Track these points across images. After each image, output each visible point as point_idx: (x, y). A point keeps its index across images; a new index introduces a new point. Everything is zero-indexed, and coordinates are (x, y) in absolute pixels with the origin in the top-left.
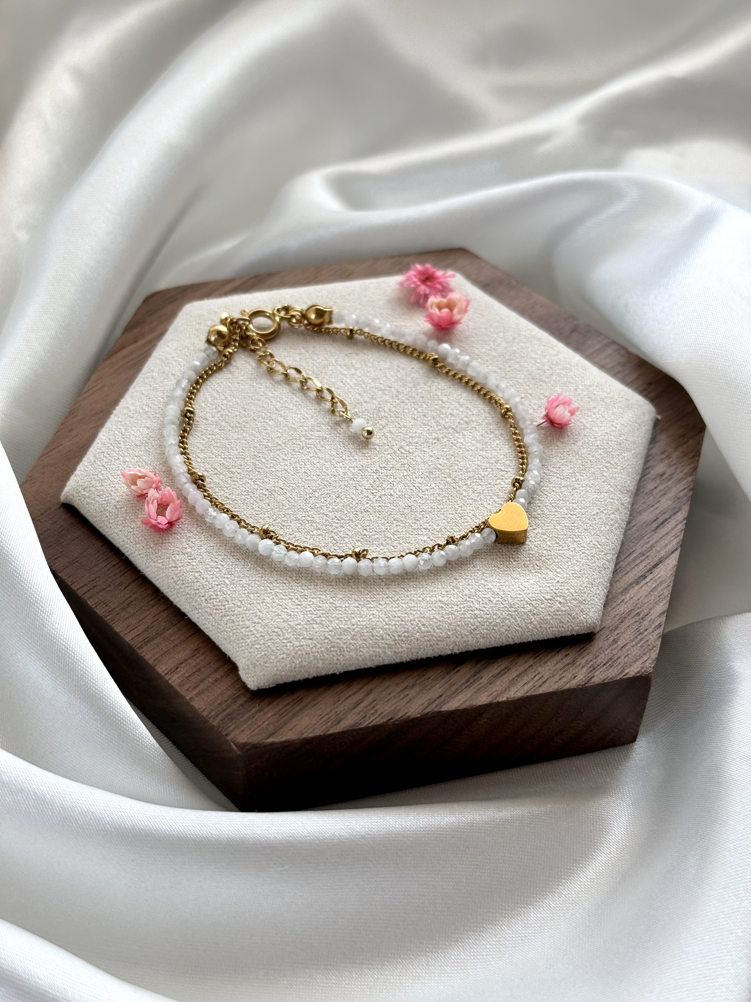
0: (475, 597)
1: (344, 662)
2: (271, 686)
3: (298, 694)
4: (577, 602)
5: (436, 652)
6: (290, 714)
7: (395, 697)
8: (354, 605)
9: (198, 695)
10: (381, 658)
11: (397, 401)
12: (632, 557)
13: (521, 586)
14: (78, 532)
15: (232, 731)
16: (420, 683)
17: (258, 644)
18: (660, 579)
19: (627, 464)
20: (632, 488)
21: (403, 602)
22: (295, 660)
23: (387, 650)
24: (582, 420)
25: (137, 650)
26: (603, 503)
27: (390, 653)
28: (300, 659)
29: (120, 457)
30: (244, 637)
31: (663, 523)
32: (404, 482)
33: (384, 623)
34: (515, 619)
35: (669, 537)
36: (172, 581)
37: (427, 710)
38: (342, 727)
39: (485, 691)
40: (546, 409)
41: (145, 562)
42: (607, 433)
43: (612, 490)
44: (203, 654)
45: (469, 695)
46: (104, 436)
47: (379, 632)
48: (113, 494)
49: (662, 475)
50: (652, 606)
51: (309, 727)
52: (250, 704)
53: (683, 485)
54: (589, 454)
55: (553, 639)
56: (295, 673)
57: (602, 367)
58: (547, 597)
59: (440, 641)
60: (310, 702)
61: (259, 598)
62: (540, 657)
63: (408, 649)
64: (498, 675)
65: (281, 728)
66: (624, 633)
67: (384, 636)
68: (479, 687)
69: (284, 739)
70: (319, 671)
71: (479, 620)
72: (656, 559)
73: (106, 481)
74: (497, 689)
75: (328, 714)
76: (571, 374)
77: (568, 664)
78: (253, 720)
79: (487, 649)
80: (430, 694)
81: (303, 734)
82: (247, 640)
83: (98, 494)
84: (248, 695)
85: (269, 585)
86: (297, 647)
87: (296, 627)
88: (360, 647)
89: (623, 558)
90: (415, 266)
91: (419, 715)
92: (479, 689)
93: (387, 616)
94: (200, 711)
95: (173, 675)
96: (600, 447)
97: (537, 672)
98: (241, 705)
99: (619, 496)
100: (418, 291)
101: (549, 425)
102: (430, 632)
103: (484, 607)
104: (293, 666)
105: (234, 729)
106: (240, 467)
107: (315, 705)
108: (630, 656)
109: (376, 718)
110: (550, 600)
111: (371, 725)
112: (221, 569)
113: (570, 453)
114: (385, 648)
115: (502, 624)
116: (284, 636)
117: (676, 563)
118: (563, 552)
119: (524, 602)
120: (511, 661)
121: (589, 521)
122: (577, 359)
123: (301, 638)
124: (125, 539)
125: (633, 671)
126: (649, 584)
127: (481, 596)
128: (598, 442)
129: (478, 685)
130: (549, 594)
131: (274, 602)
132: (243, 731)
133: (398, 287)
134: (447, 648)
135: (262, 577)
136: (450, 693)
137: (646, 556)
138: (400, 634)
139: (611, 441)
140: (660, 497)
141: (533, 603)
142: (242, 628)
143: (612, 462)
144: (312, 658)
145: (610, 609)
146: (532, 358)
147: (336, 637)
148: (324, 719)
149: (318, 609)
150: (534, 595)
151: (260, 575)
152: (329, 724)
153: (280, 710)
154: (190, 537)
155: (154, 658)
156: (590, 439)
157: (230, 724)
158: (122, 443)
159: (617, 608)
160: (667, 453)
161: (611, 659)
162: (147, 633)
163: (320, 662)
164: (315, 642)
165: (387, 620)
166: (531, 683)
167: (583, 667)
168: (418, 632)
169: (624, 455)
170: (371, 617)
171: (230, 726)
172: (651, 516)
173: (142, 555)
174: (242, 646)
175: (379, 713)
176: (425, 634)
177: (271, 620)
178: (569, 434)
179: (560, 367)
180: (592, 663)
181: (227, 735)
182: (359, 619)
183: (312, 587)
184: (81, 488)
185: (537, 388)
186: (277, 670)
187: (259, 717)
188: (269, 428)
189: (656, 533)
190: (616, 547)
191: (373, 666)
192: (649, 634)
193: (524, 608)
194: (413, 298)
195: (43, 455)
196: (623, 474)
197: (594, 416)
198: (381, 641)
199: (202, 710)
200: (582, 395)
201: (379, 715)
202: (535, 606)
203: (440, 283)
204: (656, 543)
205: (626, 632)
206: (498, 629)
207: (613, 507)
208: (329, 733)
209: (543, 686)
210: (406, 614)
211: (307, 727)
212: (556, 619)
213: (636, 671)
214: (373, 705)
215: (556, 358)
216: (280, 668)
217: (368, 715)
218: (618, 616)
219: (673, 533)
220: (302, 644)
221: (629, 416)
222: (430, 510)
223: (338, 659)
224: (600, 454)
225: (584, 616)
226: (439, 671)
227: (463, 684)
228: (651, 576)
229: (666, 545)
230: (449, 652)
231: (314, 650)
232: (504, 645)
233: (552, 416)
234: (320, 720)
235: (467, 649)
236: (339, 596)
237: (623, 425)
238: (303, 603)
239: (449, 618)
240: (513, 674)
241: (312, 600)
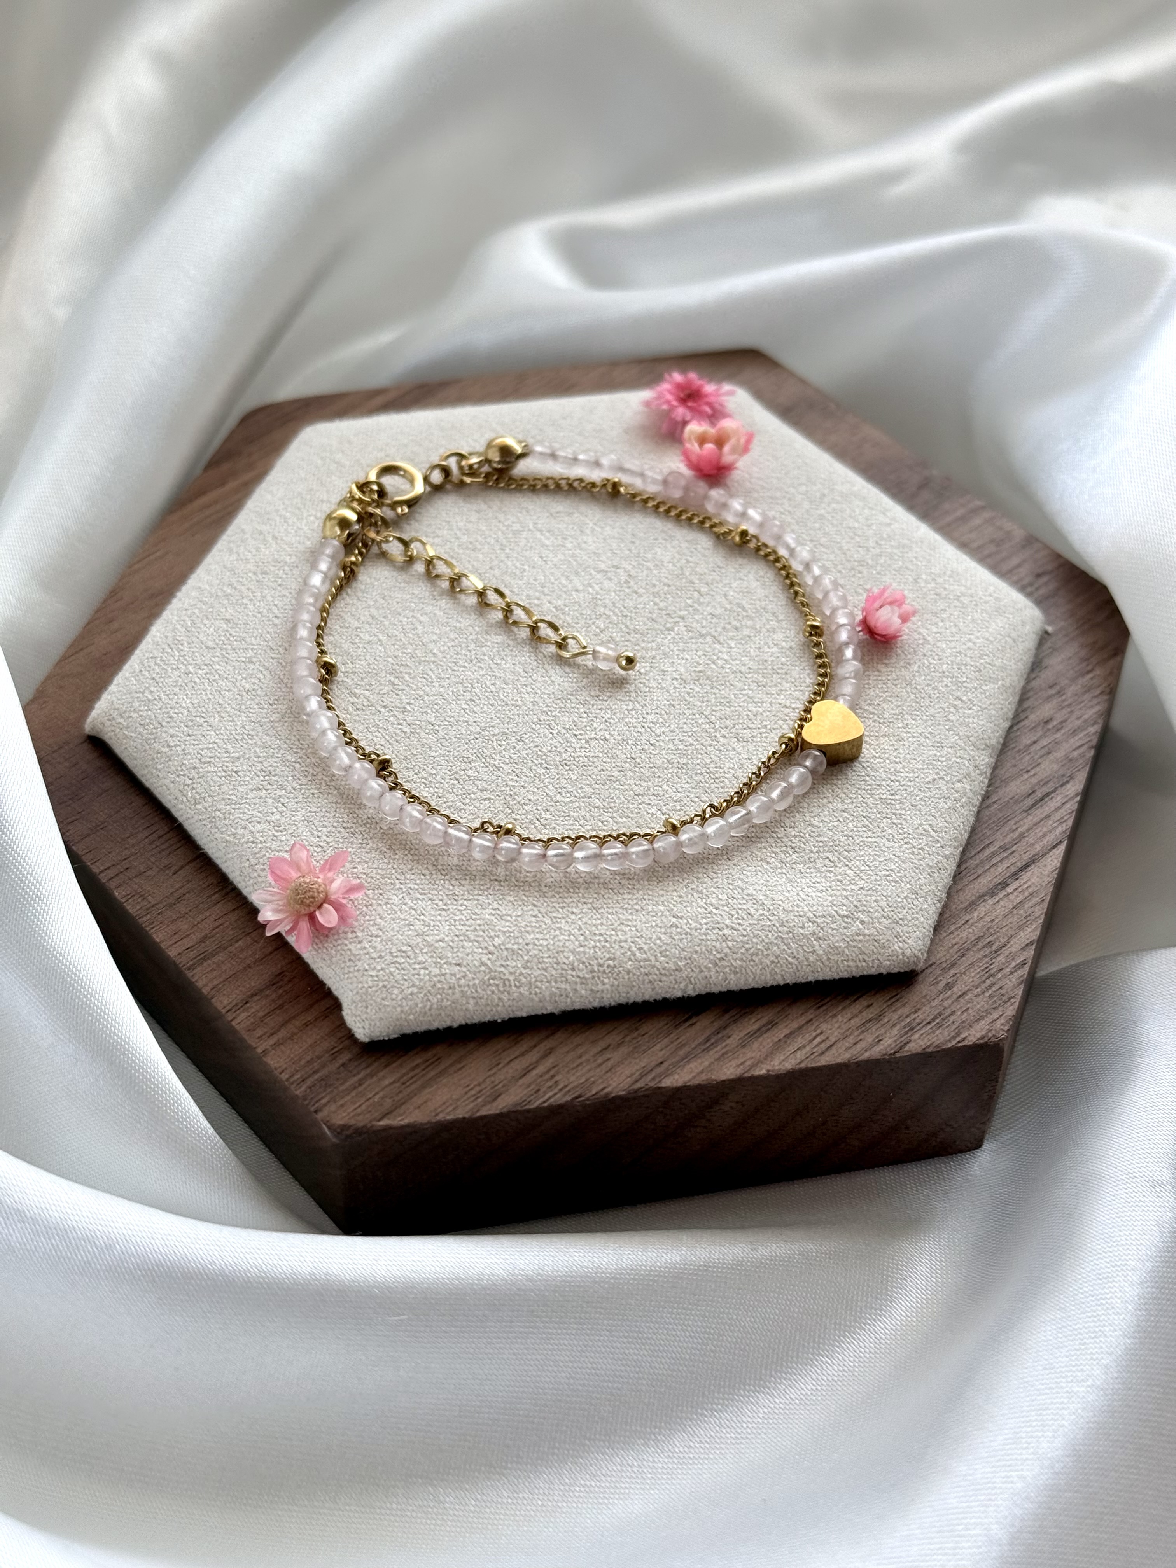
0: (726, 908)
1: (510, 1003)
2: (392, 1037)
3: (434, 1051)
4: (890, 921)
5: (657, 994)
6: (419, 1083)
7: (588, 1061)
8: (531, 913)
9: (276, 1045)
10: (569, 1000)
11: (627, 590)
12: (987, 852)
13: (801, 893)
14: (110, 782)
15: (325, 1105)
16: (630, 1042)
17: (375, 969)
18: (1030, 890)
19: (988, 702)
20: (994, 742)
21: (610, 911)
22: (431, 998)
23: (578, 987)
24: (922, 630)
25: (186, 972)
26: (944, 763)
27: (583, 992)
28: (439, 996)
29: (180, 666)
30: (352, 958)
31: (1042, 799)
32: (627, 720)
33: (577, 943)
34: (787, 945)
35: (1051, 822)
36: (247, 864)
37: (638, 1085)
38: (500, 1107)
39: (733, 1059)
40: (863, 610)
41: (208, 833)
42: (960, 652)
43: (961, 743)
44: (289, 981)
45: (707, 1063)
46: (158, 631)
47: (568, 958)
48: (164, 724)
49: (1047, 722)
50: (1011, 932)
51: (448, 1104)
52: (356, 1064)
53: (1080, 739)
54: (928, 685)
55: (849, 978)
56: (430, 1018)
57: (963, 546)
58: (842, 913)
59: (665, 975)
60: (451, 1065)
61: (381, 897)
62: (825, 1008)
63: (612, 986)
64: (755, 1033)
65: (404, 1103)
66: (964, 973)
67: (576, 964)
68: (724, 1050)
69: (406, 1121)
70: (468, 1016)
71: (730, 944)
72: (1026, 858)
73: (156, 702)
74: (753, 1055)
75: (479, 1085)
76: (910, 555)
77: (870, 1020)
78: (360, 1089)
79: (741, 990)
80: (645, 1060)
81: (437, 1115)
82: (357, 963)
83: (142, 723)
84: (356, 1050)
85: (399, 877)
86: (435, 976)
87: (437, 945)
88: (536, 981)
89: (973, 854)
90: (670, 376)
91: (624, 1093)
92: (723, 1055)
93: (581, 932)
94: (276, 1073)
95: (239, 1015)
96: (947, 673)
97: (819, 1031)
98: (343, 1065)
99: (972, 753)
100: (673, 416)
101: (867, 636)
102: (650, 961)
103: (739, 924)
104: (428, 1007)
105: (329, 1102)
106: (368, 687)
107: (460, 1069)
108: (970, 1011)
109: (556, 1094)
110: (847, 917)
111: (546, 1105)
112: (325, 848)
113: (897, 682)
114: (576, 983)
115: (765, 953)
116: (416, 958)
117: (1059, 865)
118: (874, 840)
119: (804, 919)
120: (779, 1012)
121: (919, 793)
122: (923, 531)
123: (442, 962)
124: (179, 795)
125: (973, 1036)
126: (1011, 897)
127: (735, 906)
128: (945, 666)
129: (723, 1048)
130: (845, 908)
131: (405, 904)
132: (342, 1106)
133: (642, 408)
134: (676, 986)
135: (389, 863)
136: (677, 1058)
137: (1010, 851)
138: (601, 962)
139: (966, 665)
140: (1041, 757)
141: (818, 920)
142: (351, 943)
143: (964, 698)
144: (458, 995)
145: (945, 934)
146: (850, 528)
147: (498, 963)
148: (473, 1092)
149: (474, 917)
150: (820, 908)
151: (386, 861)
152: (480, 1100)
153: (404, 1075)
154: (280, 796)
155: (211, 986)
156: (932, 661)
157: (323, 1094)
158: (186, 644)
159: (956, 933)
160: (1058, 688)
161: (940, 1014)
162: (203, 945)
163: (472, 1001)
164: (465, 970)
165: (582, 938)
166: (808, 1048)
167: (894, 1025)
168: (630, 960)
169: (984, 688)
170: (558, 932)
171: (322, 1098)
172: (1023, 788)
173: (204, 822)
174: (349, 972)
175: (560, 1087)
176: (642, 963)
177: (398, 931)
178: (899, 651)
179: (893, 543)
180: (908, 1020)
181: (316, 1112)
182: (538, 936)
183: (467, 882)
184: (116, 712)
185: (854, 576)
186: (402, 1011)
187: (369, 1085)
188: (420, 628)
189: (1029, 815)
190: (962, 835)
191: (556, 1012)
192: (1005, 976)
193: (803, 927)
194: (665, 427)
195: (64, 659)
196: (981, 718)
197: (941, 624)
198: (570, 972)
199: (279, 1070)
200: (925, 590)
201: (561, 1090)
202: (822, 925)
203: (710, 404)
204: (1028, 830)
205: (968, 973)
206: (760, 960)
207: (961, 771)
208: (478, 1114)
209: (827, 1054)
210: (613, 930)
211: (444, 1103)
212: (854, 947)
213: (979, 1035)
214: (552, 1073)
215: (888, 529)
216: (407, 1008)
217: (543, 1089)
218: (956, 947)
219: (1058, 816)
220: (444, 971)
221: (998, 624)
222: (665, 765)
223: (500, 999)
224: (947, 686)
225: (900, 944)
226: (662, 1024)
227: (700, 1044)
228: (1016, 884)
229: (1044, 835)
230: (679, 994)
231: (463, 982)
232: (769, 985)
233: (872, 623)
234: (466, 1093)
235: (708, 990)
236: (509, 898)
237: (987, 639)
238: (450, 907)
239: (681, 940)
240: (780, 1032)
241: (465, 902)
